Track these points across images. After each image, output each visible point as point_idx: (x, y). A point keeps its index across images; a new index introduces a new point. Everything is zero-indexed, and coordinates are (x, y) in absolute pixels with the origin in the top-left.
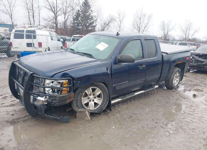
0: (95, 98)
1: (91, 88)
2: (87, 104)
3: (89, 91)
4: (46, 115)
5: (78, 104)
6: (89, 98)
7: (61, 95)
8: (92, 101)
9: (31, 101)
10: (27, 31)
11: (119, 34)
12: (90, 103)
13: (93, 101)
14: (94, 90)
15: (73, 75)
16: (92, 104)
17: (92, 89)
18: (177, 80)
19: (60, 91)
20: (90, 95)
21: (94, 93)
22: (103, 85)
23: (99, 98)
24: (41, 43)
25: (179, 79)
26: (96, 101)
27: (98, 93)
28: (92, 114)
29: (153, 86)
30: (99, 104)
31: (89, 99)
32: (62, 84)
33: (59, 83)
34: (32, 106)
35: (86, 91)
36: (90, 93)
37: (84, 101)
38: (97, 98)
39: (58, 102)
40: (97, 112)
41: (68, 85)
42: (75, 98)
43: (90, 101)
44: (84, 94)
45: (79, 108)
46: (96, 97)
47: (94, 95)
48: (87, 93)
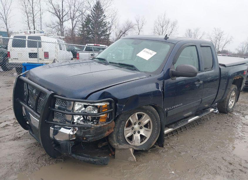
0: (141, 128)
1: (136, 114)
2: (131, 138)
3: (134, 118)
4: (74, 155)
5: (119, 137)
6: (133, 128)
7: (98, 126)
8: (137, 132)
9: (51, 135)
11: (168, 38)
12: (135, 136)
13: (139, 132)
14: (140, 116)
15: (117, 95)
16: (137, 136)
17: (138, 115)
18: (232, 101)
19: (96, 119)
20: (135, 124)
21: (140, 121)
22: (154, 109)
23: (146, 129)
24: (48, 53)
25: (234, 99)
26: (142, 132)
27: (146, 122)
28: (137, 152)
30: (146, 138)
31: (134, 130)
32: (99, 109)
33: (97, 107)
34: (53, 142)
35: (130, 118)
36: (135, 121)
37: (128, 134)
38: (144, 129)
39: (92, 137)
40: (144, 149)
41: (108, 110)
42: (115, 129)
43: (135, 133)
44: (127, 122)
45: (120, 144)
46: (143, 127)
47: (139, 124)
48: (132, 121)
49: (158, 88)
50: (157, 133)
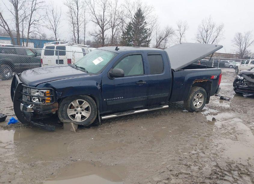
0: (83, 110)
1: (77, 101)
2: (73, 116)
3: (75, 103)
4: (32, 122)
5: (63, 114)
6: (75, 110)
7: (44, 104)
8: (79, 113)
10: (58, 48)
11: (119, 49)
12: (76, 115)
13: (81, 113)
14: (81, 103)
16: (79, 116)
17: (79, 101)
18: (200, 102)
19: (44, 100)
20: (77, 107)
21: (81, 105)
22: (90, 98)
23: (86, 111)
24: (71, 59)
25: (203, 100)
26: (84, 113)
27: (86, 106)
29: (162, 106)
30: (86, 117)
32: (45, 93)
33: (43, 92)
34: (22, 113)
35: (72, 103)
36: (77, 105)
37: (71, 113)
38: (85, 111)
39: (42, 111)
40: (83, 124)
41: (50, 95)
42: (60, 109)
43: (77, 113)
44: (70, 105)
45: (65, 119)
46: (84, 110)
47: (81, 107)
48: (73, 105)
49: (97, 85)
50: (95, 115)
